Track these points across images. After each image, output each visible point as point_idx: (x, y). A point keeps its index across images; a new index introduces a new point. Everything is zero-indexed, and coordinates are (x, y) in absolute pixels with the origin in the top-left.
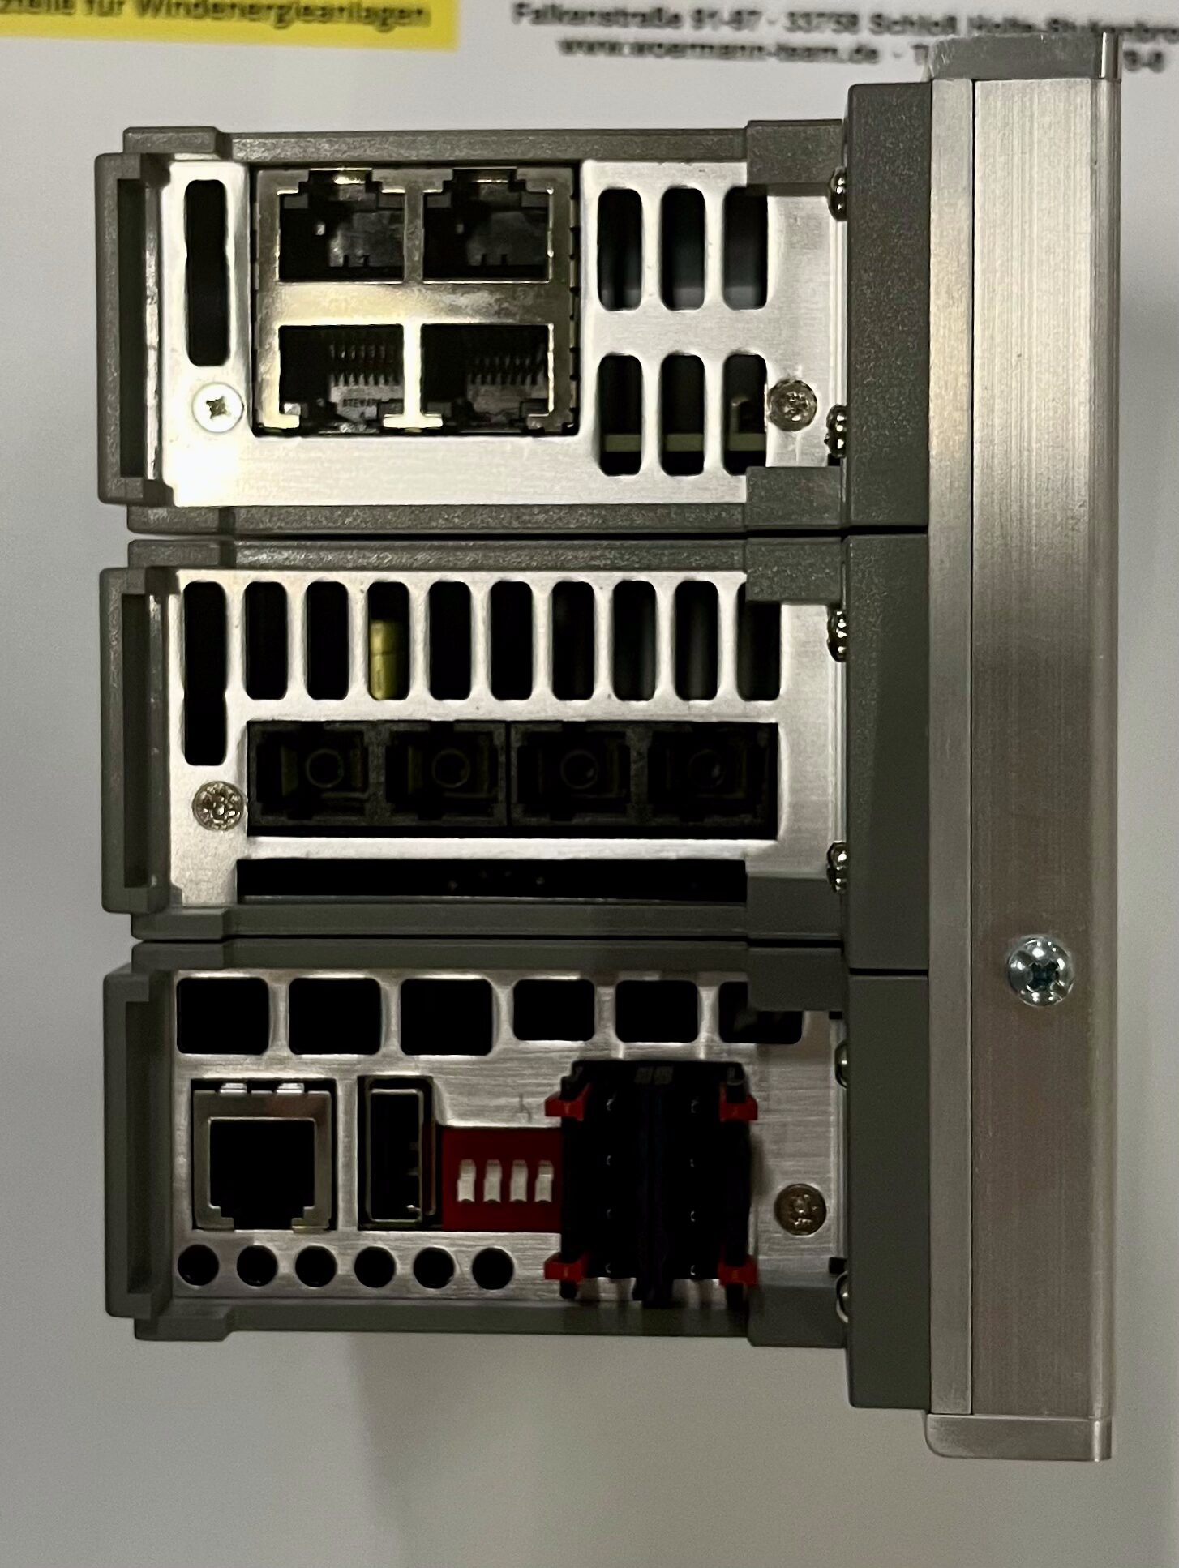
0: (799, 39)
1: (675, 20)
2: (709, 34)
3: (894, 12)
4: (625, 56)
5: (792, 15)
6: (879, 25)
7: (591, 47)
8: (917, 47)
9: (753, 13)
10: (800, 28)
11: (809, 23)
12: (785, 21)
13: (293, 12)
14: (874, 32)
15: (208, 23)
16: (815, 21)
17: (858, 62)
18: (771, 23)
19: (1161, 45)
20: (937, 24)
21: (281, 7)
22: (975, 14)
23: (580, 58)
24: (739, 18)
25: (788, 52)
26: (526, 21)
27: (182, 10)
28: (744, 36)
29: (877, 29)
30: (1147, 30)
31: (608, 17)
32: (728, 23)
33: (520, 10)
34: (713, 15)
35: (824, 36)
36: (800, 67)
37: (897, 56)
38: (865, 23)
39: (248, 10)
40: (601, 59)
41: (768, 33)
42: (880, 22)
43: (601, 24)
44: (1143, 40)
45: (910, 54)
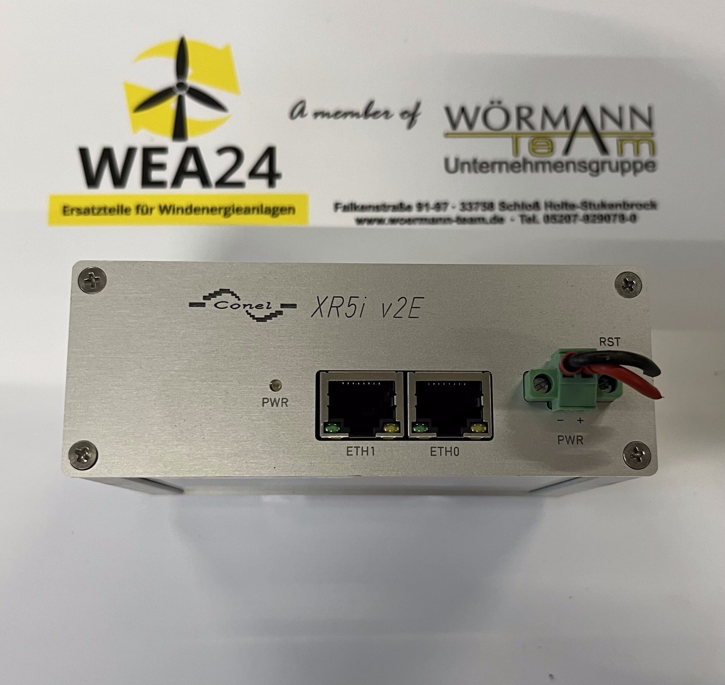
0: (467, 214)
1: (409, 208)
2: (424, 214)
3: (510, 200)
4: (387, 224)
5: (463, 204)
6: (504, 207)
7: (370, 221)
8: (522, 216)
9: (446, 204)
10: (466, 209)
11: (471, 207)
12: (459, 207)
13: (231, 211)
14: (500, 210)
15: (193, 216)
16: (474, 206)
17: (495, 223)
18: (454, 207)
19: (635, 211)
20: (530, 206)
21: (226, 209)
22: (548, 200)
23: (365, 226)
24: (438, 206)
25: (460, 220)
26: (340, 211)
27: (180, 211)
28: (441, 214)
29: (502, 208)
30: (628, 205)
31: (377, 208)
32: (433, 209)
33: (337, 206)
34: (427, 205)
35: (479, 213)
36: (467, 227)
37: (512, 220)
38: (497, 206)
39: (210, 210)
40: (375, 226)
41: (452, 212)
42: (503, 206)
43: (374, 210)
44: (627, 209)
45: (519, 219)
